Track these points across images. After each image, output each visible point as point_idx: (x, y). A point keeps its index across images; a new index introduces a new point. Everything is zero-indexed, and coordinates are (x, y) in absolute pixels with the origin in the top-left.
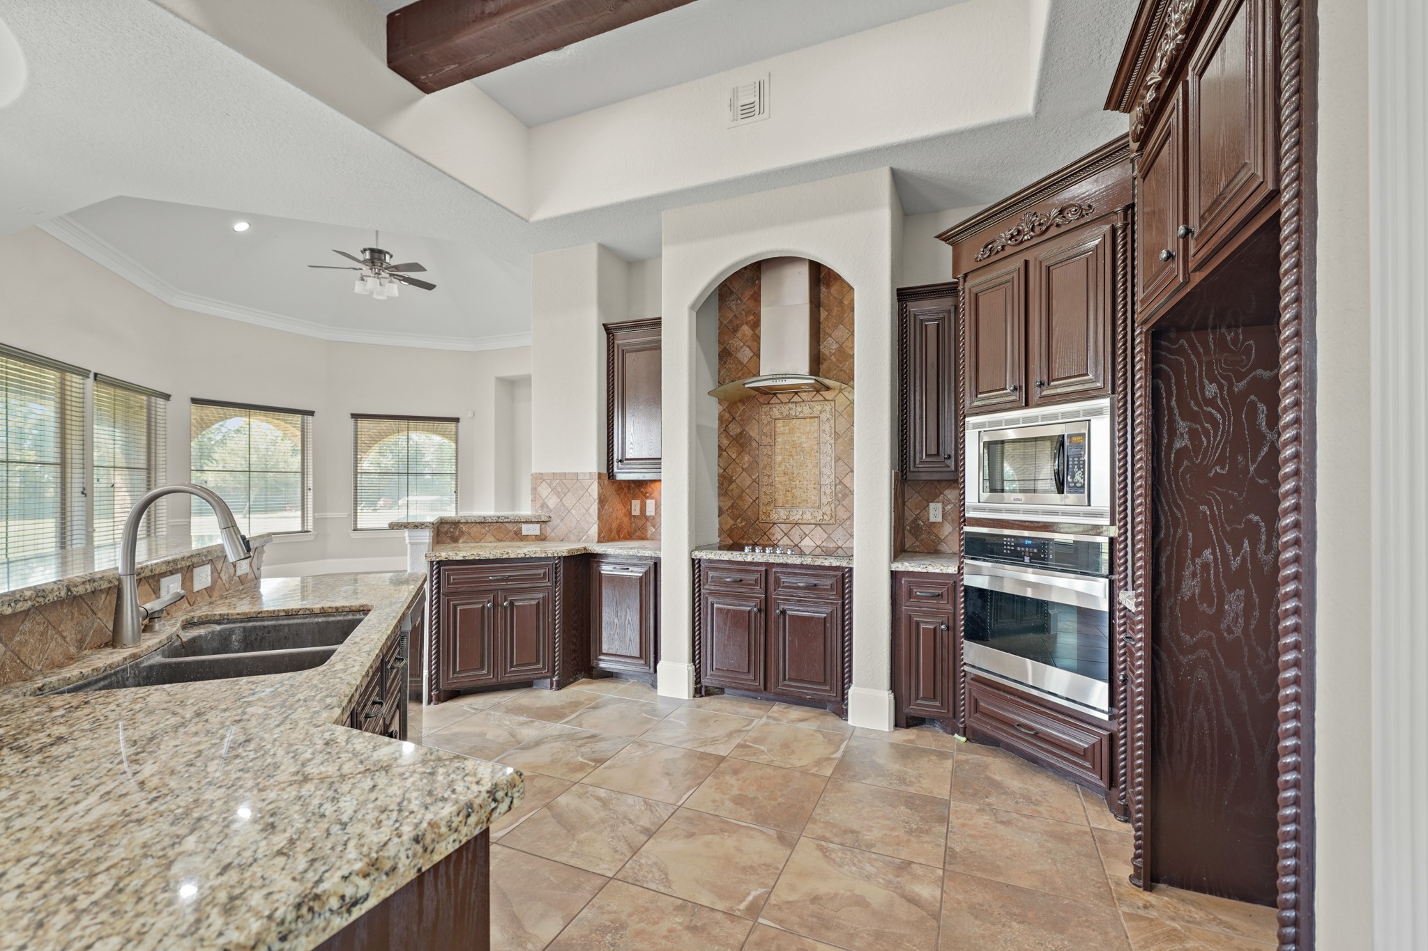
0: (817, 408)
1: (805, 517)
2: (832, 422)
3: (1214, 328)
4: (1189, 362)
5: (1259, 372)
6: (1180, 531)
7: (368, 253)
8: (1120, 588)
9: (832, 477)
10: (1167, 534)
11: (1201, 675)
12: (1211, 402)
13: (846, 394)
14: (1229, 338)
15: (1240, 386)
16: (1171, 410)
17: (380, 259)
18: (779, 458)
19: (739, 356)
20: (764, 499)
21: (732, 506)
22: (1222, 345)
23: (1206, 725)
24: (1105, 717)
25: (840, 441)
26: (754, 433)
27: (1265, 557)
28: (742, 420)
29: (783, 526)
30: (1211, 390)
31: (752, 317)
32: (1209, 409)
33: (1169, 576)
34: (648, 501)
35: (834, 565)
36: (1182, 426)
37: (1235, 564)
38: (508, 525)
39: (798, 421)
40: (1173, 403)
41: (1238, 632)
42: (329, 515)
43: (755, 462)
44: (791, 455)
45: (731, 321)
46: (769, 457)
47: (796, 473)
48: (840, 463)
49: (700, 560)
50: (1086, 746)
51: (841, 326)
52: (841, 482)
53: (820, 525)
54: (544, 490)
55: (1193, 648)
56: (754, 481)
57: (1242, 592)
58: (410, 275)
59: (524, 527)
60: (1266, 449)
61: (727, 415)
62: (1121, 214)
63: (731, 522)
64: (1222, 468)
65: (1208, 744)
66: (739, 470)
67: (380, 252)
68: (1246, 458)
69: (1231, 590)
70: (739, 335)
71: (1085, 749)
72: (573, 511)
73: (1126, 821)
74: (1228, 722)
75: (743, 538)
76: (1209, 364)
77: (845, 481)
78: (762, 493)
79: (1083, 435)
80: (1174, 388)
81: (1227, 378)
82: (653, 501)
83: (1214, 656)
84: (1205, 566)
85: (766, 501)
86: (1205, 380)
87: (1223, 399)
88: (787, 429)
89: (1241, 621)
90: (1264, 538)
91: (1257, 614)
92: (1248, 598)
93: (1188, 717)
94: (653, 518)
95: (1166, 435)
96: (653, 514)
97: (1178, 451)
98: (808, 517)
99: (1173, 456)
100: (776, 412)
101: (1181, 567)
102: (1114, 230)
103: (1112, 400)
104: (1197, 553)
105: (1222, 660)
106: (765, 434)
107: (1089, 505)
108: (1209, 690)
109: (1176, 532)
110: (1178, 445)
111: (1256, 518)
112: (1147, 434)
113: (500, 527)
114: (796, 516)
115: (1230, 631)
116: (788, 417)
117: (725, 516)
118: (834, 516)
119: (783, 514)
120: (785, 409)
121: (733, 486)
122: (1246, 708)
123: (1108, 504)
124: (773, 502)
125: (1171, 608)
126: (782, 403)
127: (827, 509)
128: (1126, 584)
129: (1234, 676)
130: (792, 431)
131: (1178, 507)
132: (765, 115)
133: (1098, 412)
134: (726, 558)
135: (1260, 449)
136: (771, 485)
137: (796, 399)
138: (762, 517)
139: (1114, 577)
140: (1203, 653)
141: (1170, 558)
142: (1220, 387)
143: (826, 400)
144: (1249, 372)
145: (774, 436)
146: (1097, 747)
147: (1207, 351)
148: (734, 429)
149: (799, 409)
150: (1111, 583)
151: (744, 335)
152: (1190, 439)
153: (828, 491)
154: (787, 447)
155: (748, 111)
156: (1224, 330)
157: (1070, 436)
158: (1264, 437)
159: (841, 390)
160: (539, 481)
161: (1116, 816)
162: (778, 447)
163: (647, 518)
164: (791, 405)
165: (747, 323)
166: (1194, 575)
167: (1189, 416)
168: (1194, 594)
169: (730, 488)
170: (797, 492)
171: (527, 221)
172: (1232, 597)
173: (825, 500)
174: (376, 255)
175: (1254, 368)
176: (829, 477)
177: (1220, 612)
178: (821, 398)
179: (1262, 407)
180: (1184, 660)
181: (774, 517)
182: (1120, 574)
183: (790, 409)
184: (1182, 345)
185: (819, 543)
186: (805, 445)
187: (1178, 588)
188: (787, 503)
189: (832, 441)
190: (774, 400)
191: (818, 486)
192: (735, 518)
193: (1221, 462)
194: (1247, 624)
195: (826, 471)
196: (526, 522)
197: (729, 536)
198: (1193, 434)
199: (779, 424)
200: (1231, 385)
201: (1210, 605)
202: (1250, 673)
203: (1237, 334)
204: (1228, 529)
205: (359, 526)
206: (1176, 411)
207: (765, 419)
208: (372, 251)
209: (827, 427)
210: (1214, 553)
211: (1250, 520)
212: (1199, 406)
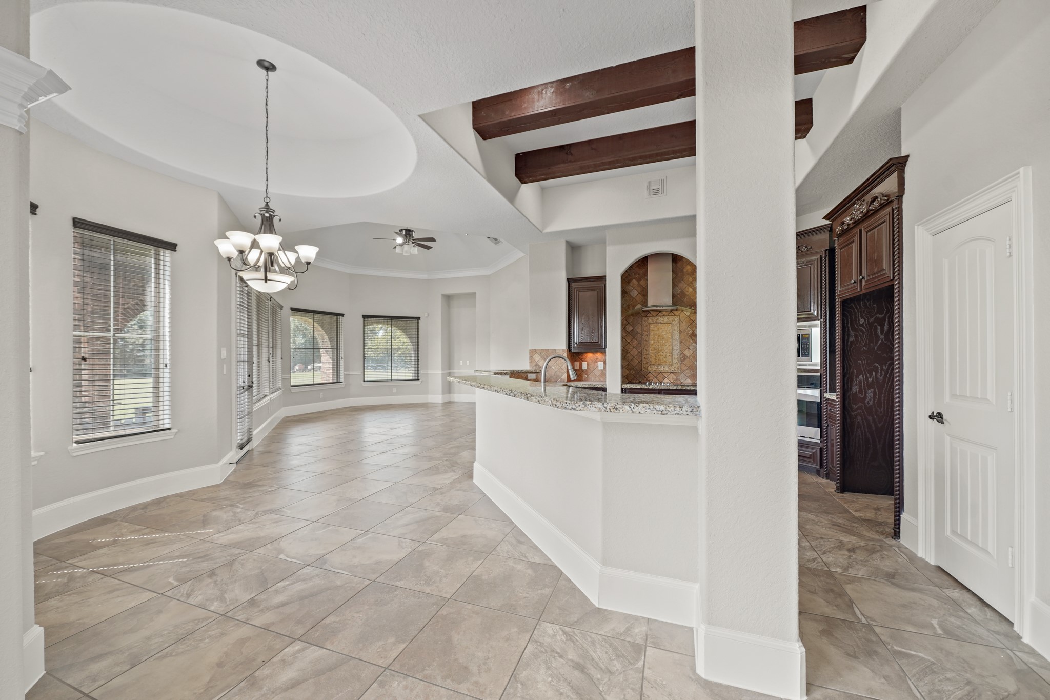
0: (671, 319)
1: (665, 369)
2: (678, 325)
3: (863, 300)
4: (854, 311)
5: (878, 315)
6: (852, 369)
7: (404, 232)
8: (824, 393)
9: (679, 350)
10: (847, 371)
11: (859, 418)
12: (862, 325)
13: (685, 312)
14: (868, 304)
15: (871, 320)
16: (848, 327)
17: (409, 235)
18: (652, 342)
19: (631, 294)
20: (644, 361)
21: (628, 364)
22: (865, 305)
23: (861, 436)
24: (819, 441)
25: (682, 334)
26: (639, 330)
27: (880, 378)
28: (633, 324)
29: (654, 373)
30: (862, 321)
31: (638, 276)
32: (861, 328)
33: (848, 385)
34: (583, 363)
35: (692, 389)
36: (852, 333)
37: (870, 380)
38: (522, 374)
39: (661, 325)
40: (849, 325)
41: (871, 403)
42: (351, 373)
43: (640, 343)
44: (658, 341)
45: (627, 277)
46: (647, 341)
47: (660, 349)
48: (682, 344)
49: (625, 389)
50: (811, 453)
51: (682, 281)
52: (683, 353)
53: (672, 373)
54: (537, 358)
55: (856, 410)
56: (639, 352)
57: (873, 390)
58: (425, 243)
59: (529, 375)
60: (880, 341)
61: (625, 322)
62: (824, 252)
63: (627, 372)
64: (866, 348)
65: (861, 442)
66: (632, 347)
67: (410, 231)
68: (873, 344)
69: (869, 389)
70: (631, 284)
71: (810, 455)
72: (553, 367)
73: (827, 479)
74: (868, 435)
75: (633, 379)
76: (861, 312)
77: (684, 352)
78: (643, 358)
79: (809, 334)
80: (849, 320)
81: (867, 317)
82: (586, 362)
83: (863, 412)
84: (860, 381)
85: (645, 362)
86: (860, 318)
87: (866, 325)
88: (656, 328)
89: (872, 399)
90: (880, 371)
91: (877, 397)
92: (875, 392)
93: (855, 433)
94: (586, 370)
95: (846, 336)
96: (586, 368)
97: (851, 342)
98: (666, 369)
99: (849, 344)
100: (650, 320)
101: (852, 382)
102: (821, 257)
103: (821, 321)
104: (857, 377)
105: (866, 413)
106: (644, 331)
107: (811, 361)
108: (862, 423)
109: (850, 370)
110: (851, 339)
111: (877, 365)
112: (841, 336)
113: (519, 375)
114: (661, 369)
115: (868, 403)
116: (657, 323)
117: (624, 369)
118: (680, 368)
119: (654, 368)
120: (655, 319)
121: (629, 355)
122: (874, 429)
123: (819, 361)
124: (649, 363)
125: (849, 396)
126: (653, 316)
127: (676, 366)
128: (827, 391)
129: (870, 418)
130: (658, 329)
131: (851, 362)
132: (665, 194)
133: (815, 326)
134: (639, 387)
135: (878, 341)
136: (648, 354)
137: (660, 314)
138: (643, 369)
139: (821, 389)
140: (859, 411)
141: (848, 379)
142: (865, 320)
143: (675, 315)
144: (874, 315)
145: (649, 331)
146: (815, 454)
147: (860, 306)
148: (630, 328)
149: (662, 319)
150: (821, 390)
151: (633, 284)
152: (855, 338)
153: (676, 357)
154: (656, 337)
155: (656, 192)
156: (866, 301)
157: (802, 335)
158: (879, 337)
159: (682, 311)
160: (534, 353)
161: (823, 478)
162: (651, 337)
163: (583, 371)
164: (657, 317)
165: (635, 279)
166: (856, 384)
167: (855, 330)
168: (856, 391)
169: (627, 356)
170: (661, 358)
171: (542, 232)
172: (869, 392)
173: (675, 361)
174: (408, 233)
175: (876, 314)
176: (677, 350)
177: (865, 397)
178: (673, 314)
179: (879, 327)
180: (853, 414)
181: (649, 369)
182: (824, 387)
183: (657, 319)
184: (852, 306)
185: (672, 381)
186: (665, 336)
187: (851, 389)
188: (656, 363)
189: (679, 334)
190: (649, 315)
191: (671, 355)
192: (630, 370)
193: (865, 346)
194: (874, 400)
195: (675, 348)
196: (531, 373)
197: (627, 378)
198: (856, 336)
199: (652, 326)
200: (868, 319)
201: (862, 395)
202: (875, 417)
203: (870, 302)
204: (868, 368)
205: (366, 379)
206: (850, 328)
207: (645, 324)
208: (406, 230)
209: (676, 328)
210: (863, 377)
211: (875, 365)
212: (858, 326)
